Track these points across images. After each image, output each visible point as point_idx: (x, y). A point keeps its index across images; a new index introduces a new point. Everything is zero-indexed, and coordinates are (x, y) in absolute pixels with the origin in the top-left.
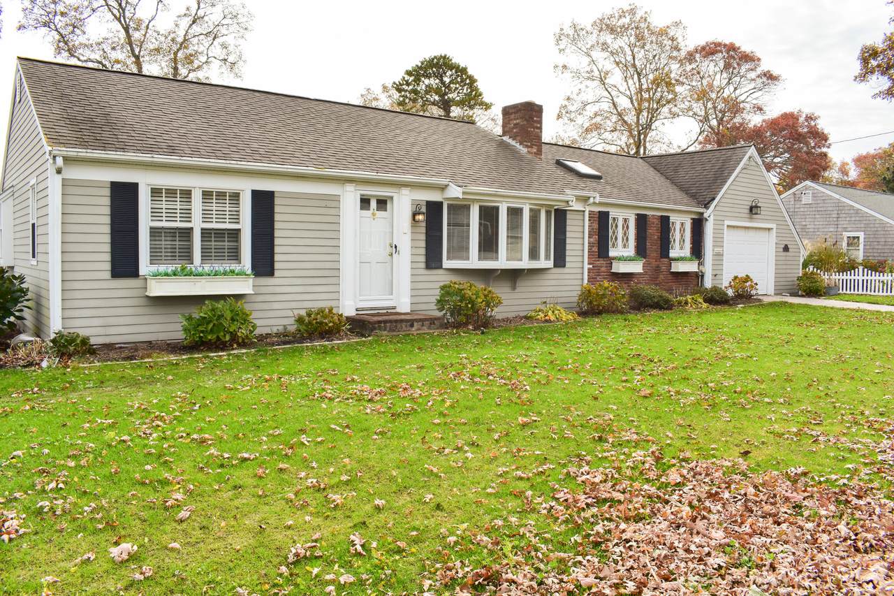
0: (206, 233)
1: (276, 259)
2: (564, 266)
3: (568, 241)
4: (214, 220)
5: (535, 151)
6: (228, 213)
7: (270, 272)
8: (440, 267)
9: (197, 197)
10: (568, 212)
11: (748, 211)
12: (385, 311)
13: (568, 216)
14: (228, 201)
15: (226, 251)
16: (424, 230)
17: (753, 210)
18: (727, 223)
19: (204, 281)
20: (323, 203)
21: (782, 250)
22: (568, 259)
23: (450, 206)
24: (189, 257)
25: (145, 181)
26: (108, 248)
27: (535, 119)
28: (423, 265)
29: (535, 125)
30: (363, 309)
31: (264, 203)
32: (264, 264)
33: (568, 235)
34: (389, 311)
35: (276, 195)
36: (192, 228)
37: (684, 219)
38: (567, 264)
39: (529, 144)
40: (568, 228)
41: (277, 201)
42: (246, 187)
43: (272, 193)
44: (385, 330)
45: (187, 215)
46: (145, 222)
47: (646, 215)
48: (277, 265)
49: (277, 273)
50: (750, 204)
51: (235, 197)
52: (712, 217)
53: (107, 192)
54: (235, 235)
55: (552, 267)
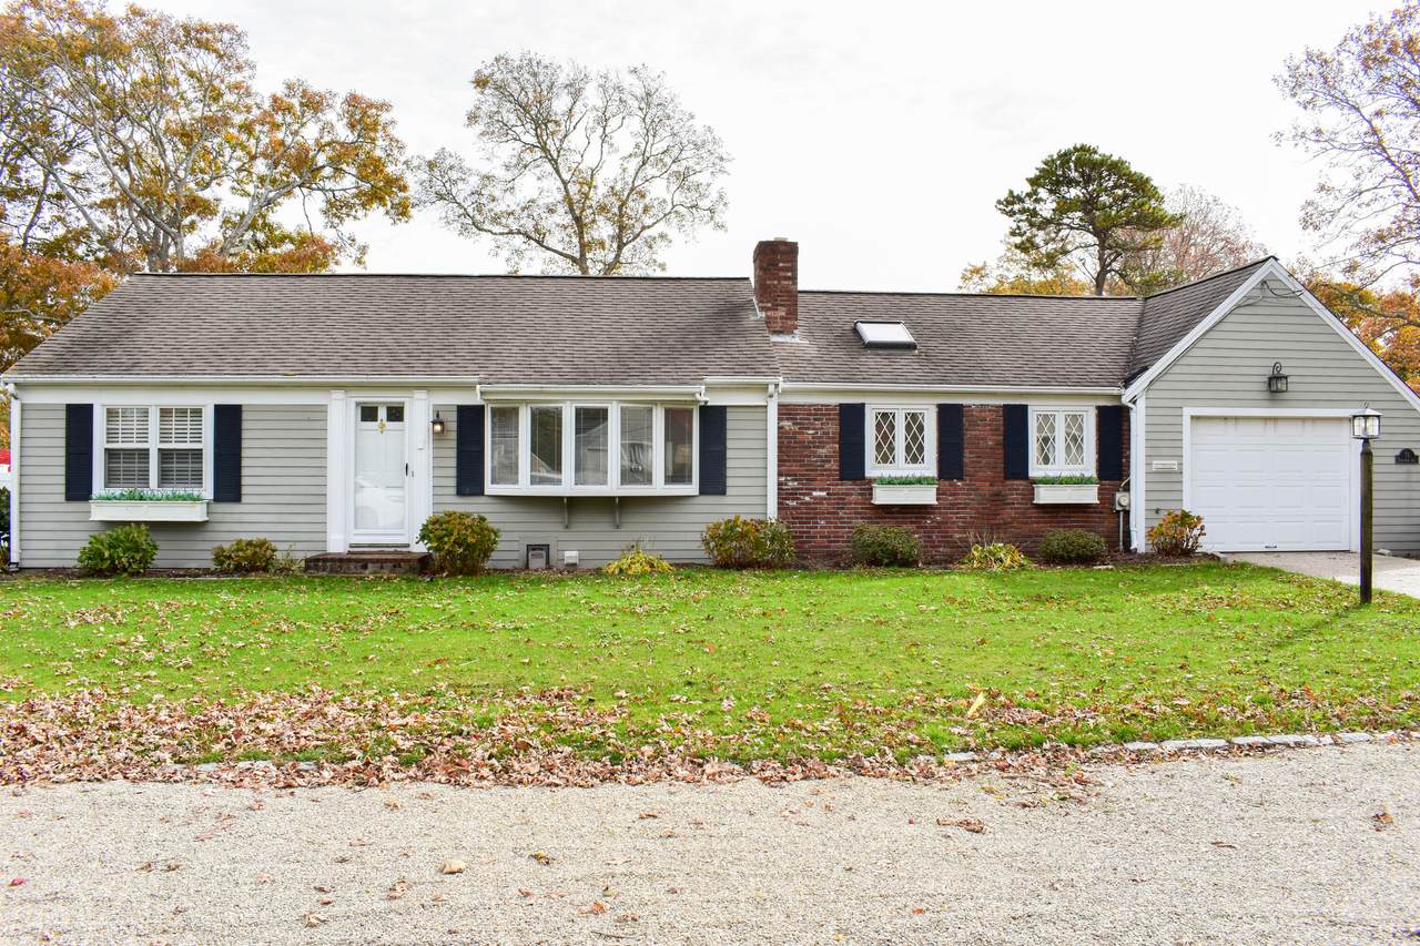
0: (165, 455)
1: (243, 483)
2: (723, 493)
3: (729, 454)
4: (174, 439)
5: (783, 314)
6: (189, 431)
7: (235, 496)
8: (481, 493)
9: (154, 417)
10: (728, 410)
11: (1264, 387)
12: (392, 549)
13: (729, 416)
14: (189, 419)
15: (190, 473)
16: (454, 444)
17: (1275, 385)
18: (1188, 412)
19: (146, 506)
20: (305, 416)
21: (1393, 460)
22: (729, 482)
23: (494, 412)
24: (145, 480)
25: (100, 402)
26: (62, 470)
27: (781, 265)
28: (454, 491)
29: (782, 274)
30: (358, 546)
31: (229, 420)
32: (229, 487)
33: (729, 444)
34: (399, 549)
35: (243, 409)
36: (148, 450)
37: (1078, 408)
38: (728, 490)
39: (770, 305)
40: (730, 435)
41: (245, 416)
42: (208, 402)
43: (240, 406)
44: (324, 570)
45: (144, 436)
46: (100, 444)
47: (960, 407)
48: (244, 490)
49: (245, 499)
50: (1269, 372)
51: (197, 412)
52: (1141, 403)
53: (63, 415)
54: (198, 454)
55: (697, 493)
